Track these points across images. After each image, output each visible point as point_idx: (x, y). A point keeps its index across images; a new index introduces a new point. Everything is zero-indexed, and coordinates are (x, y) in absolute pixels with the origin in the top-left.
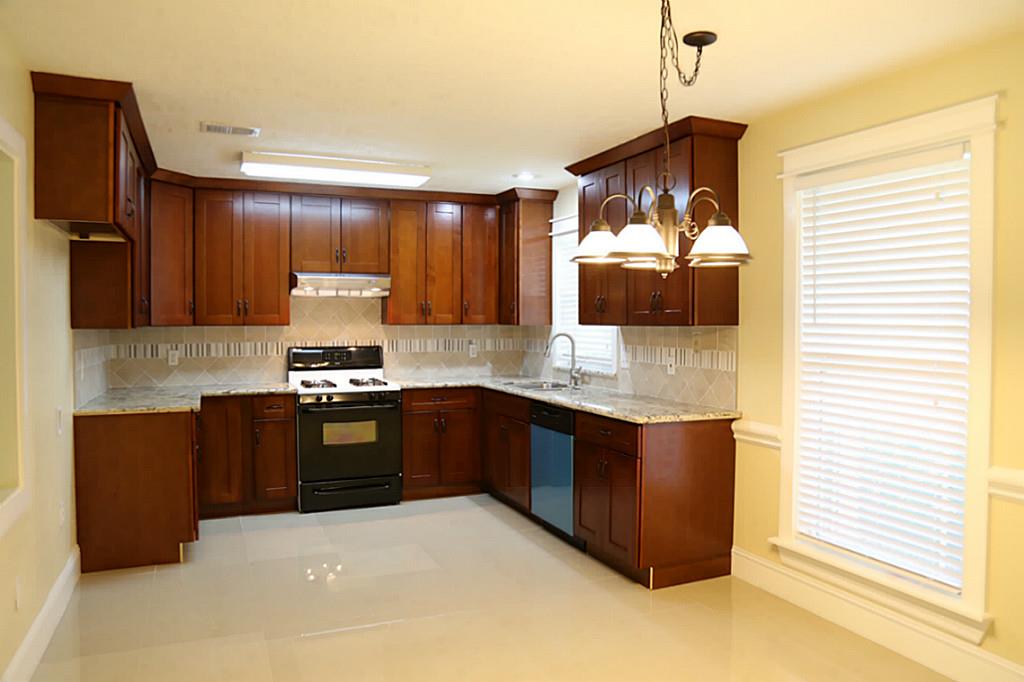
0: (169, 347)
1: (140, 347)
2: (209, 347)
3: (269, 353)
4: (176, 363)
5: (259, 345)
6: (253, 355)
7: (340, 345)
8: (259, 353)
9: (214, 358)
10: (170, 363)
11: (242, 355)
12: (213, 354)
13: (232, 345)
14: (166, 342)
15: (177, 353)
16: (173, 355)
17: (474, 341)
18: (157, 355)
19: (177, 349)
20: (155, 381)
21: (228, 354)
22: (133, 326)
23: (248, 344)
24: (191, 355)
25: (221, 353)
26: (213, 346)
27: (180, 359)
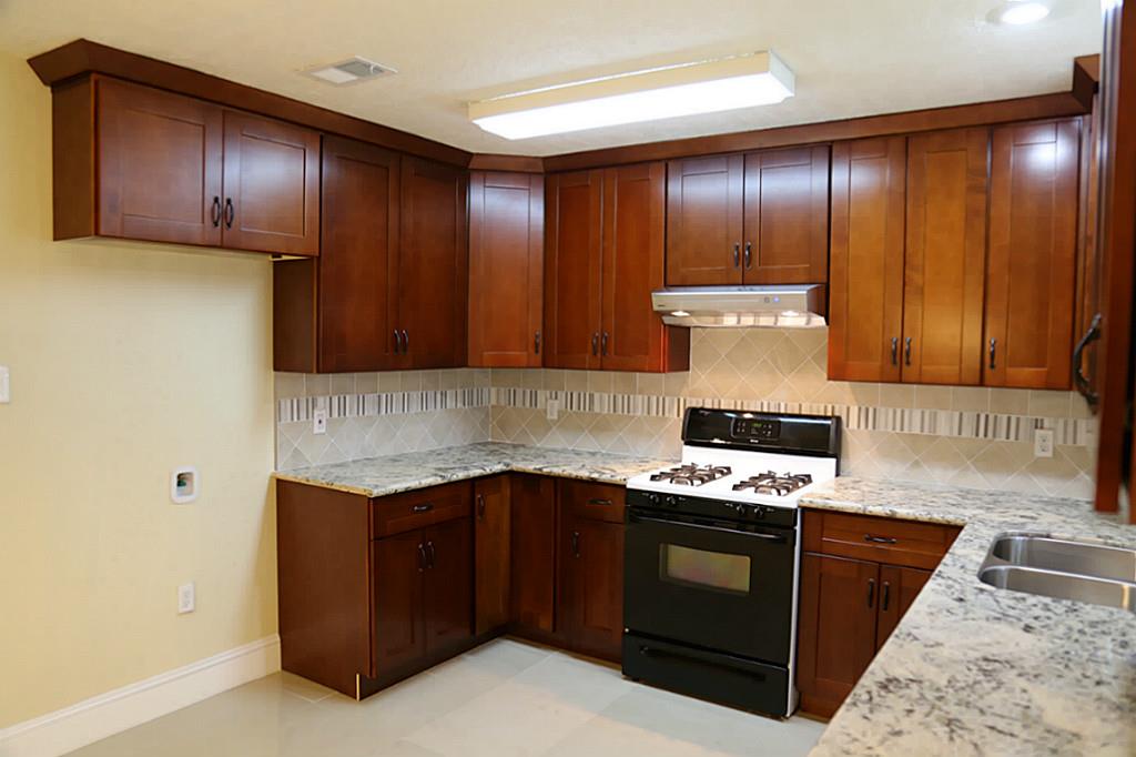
0: (548, 396)
1: (520, 392)
2: (591, 396)
3: (667, 414)
4: (556, 417)
5: (654, 399)
6: (645, 414)
7: (772, 410)
8: (654, 413)
9: (597, 414)
10: (549, 417)
11: (631, 414)
12: (597, 409)
13: (620, 397)
14: (546, 388)
15: (556, 402)
16: (552, 406)
17: (1046, 424)
18: (536, 405)
19: (556, 398)
20: (534, 439)
21: (615, 411)
22: (318, 372)
23: (640, 397)
24: (571, 408)
25: (606, 409)
26: (597, 396)
27: (559, 412)
